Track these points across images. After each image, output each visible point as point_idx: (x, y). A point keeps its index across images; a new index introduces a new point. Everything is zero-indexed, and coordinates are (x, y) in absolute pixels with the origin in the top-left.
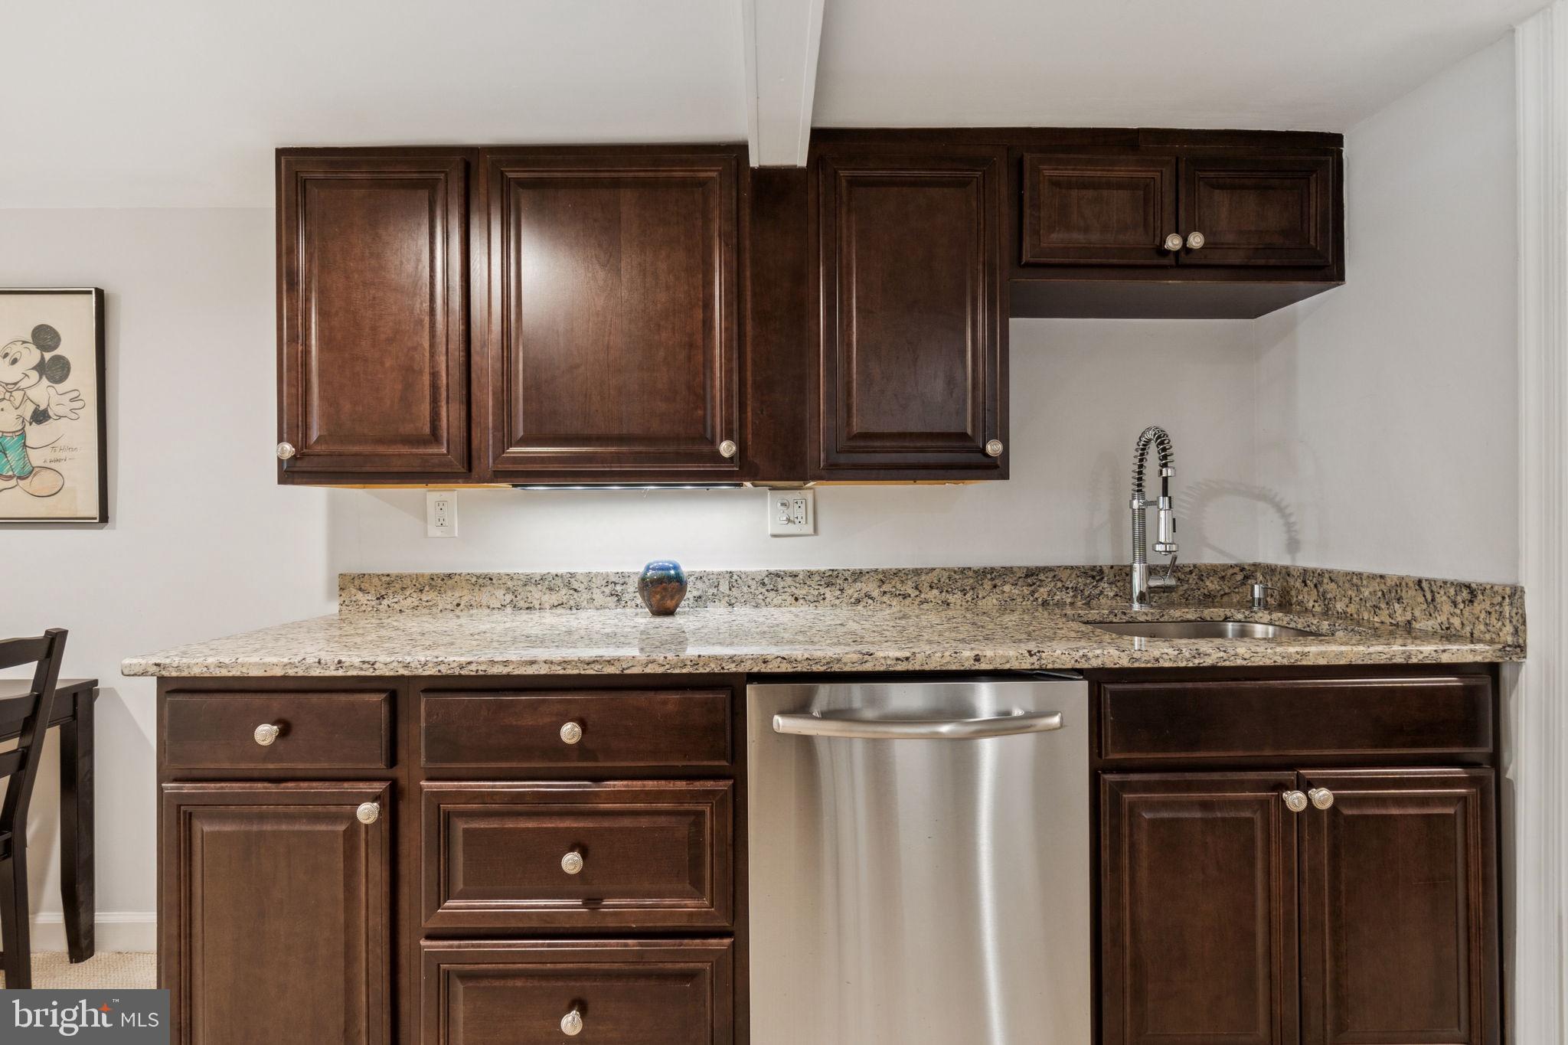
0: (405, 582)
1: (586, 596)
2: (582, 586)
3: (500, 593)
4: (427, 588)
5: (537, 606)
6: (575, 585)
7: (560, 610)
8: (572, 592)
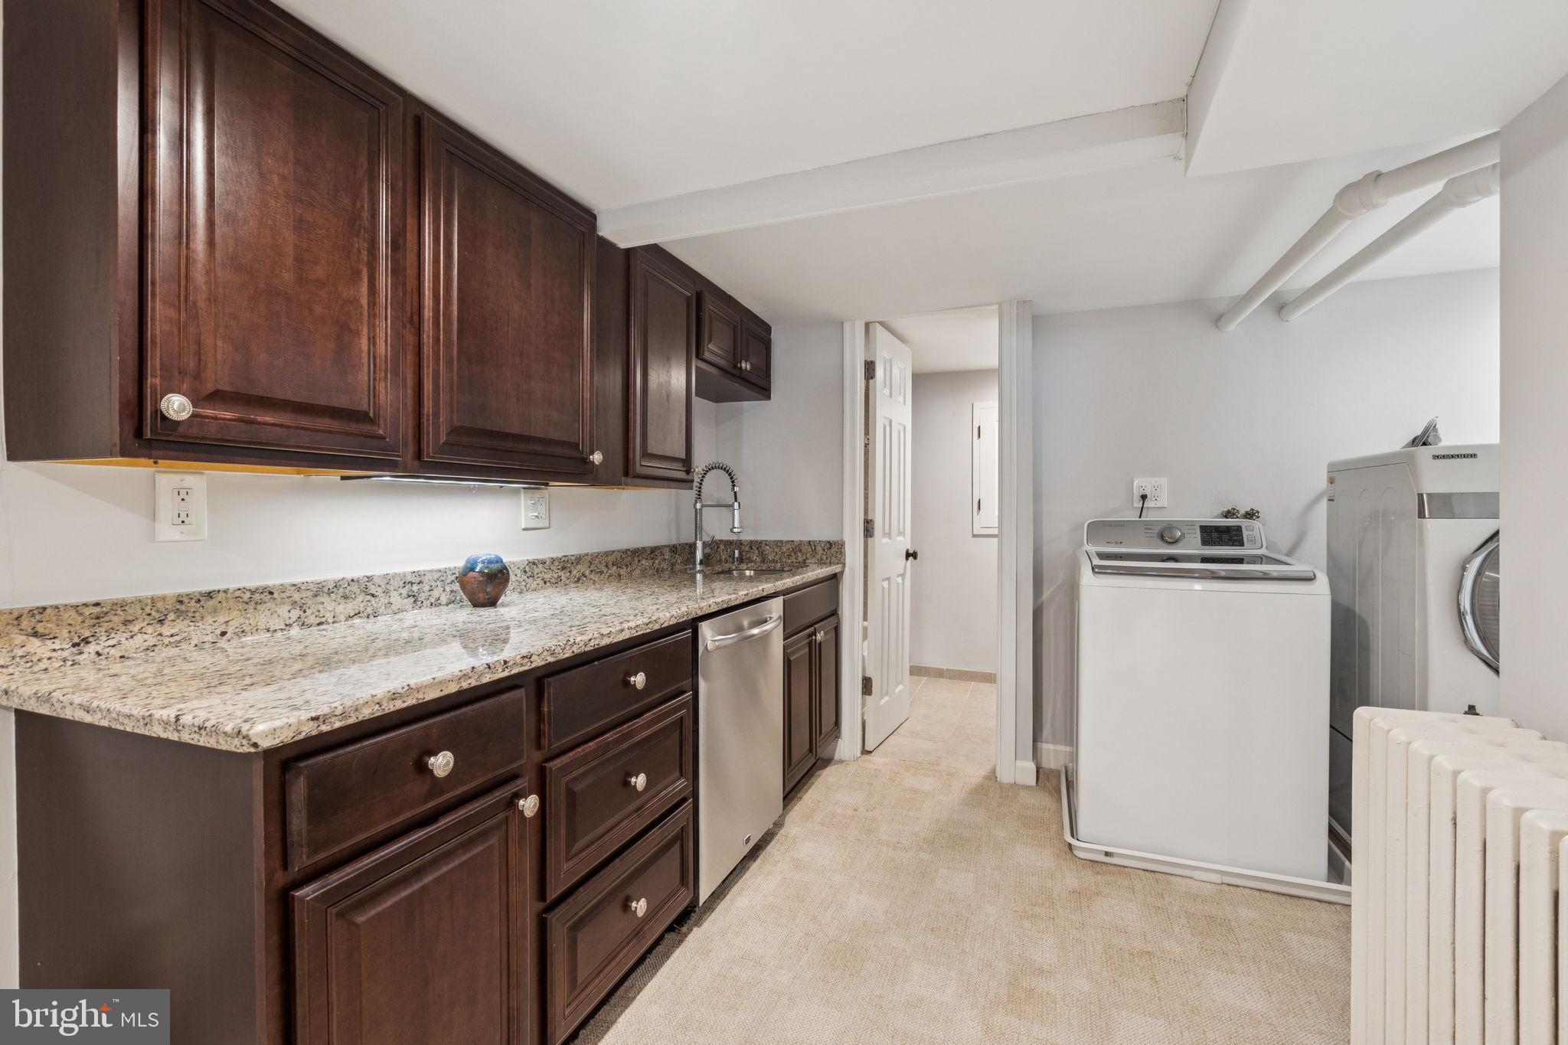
0: (130, 611)
1: (384, 600)
2: (380, 590)
3: (283, 611)
4: (172, 616)
5: (330, 620)
6: (373, 590)
7: (357, 621)
8: (369, 597)
